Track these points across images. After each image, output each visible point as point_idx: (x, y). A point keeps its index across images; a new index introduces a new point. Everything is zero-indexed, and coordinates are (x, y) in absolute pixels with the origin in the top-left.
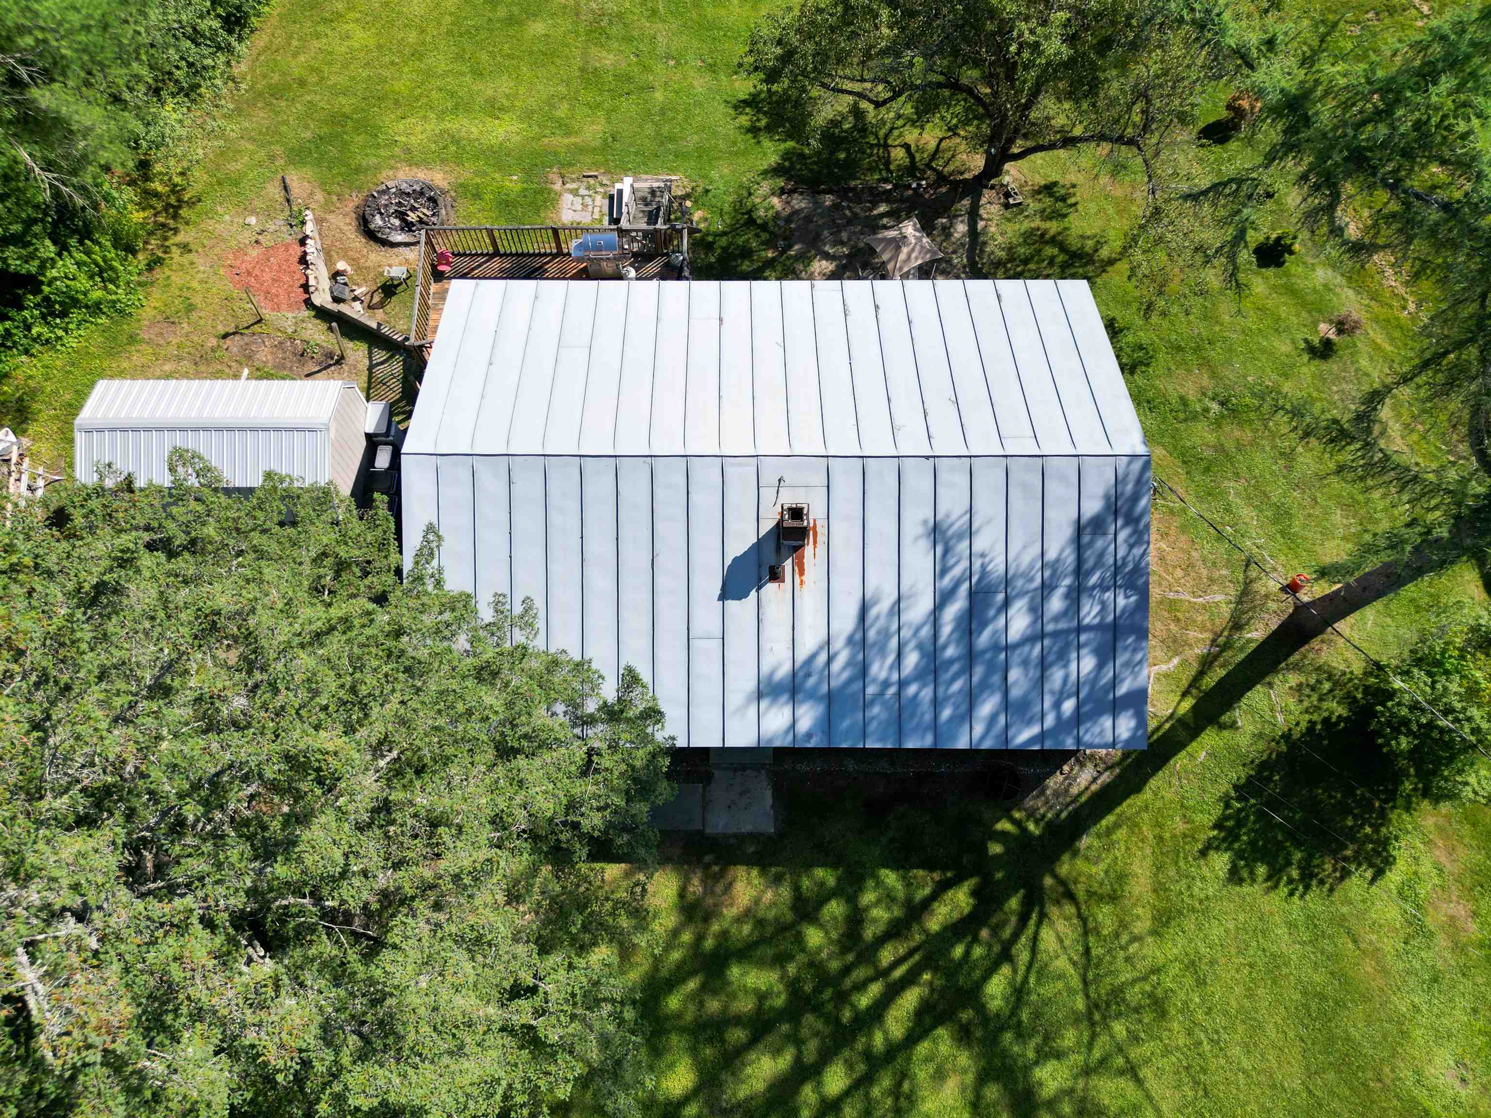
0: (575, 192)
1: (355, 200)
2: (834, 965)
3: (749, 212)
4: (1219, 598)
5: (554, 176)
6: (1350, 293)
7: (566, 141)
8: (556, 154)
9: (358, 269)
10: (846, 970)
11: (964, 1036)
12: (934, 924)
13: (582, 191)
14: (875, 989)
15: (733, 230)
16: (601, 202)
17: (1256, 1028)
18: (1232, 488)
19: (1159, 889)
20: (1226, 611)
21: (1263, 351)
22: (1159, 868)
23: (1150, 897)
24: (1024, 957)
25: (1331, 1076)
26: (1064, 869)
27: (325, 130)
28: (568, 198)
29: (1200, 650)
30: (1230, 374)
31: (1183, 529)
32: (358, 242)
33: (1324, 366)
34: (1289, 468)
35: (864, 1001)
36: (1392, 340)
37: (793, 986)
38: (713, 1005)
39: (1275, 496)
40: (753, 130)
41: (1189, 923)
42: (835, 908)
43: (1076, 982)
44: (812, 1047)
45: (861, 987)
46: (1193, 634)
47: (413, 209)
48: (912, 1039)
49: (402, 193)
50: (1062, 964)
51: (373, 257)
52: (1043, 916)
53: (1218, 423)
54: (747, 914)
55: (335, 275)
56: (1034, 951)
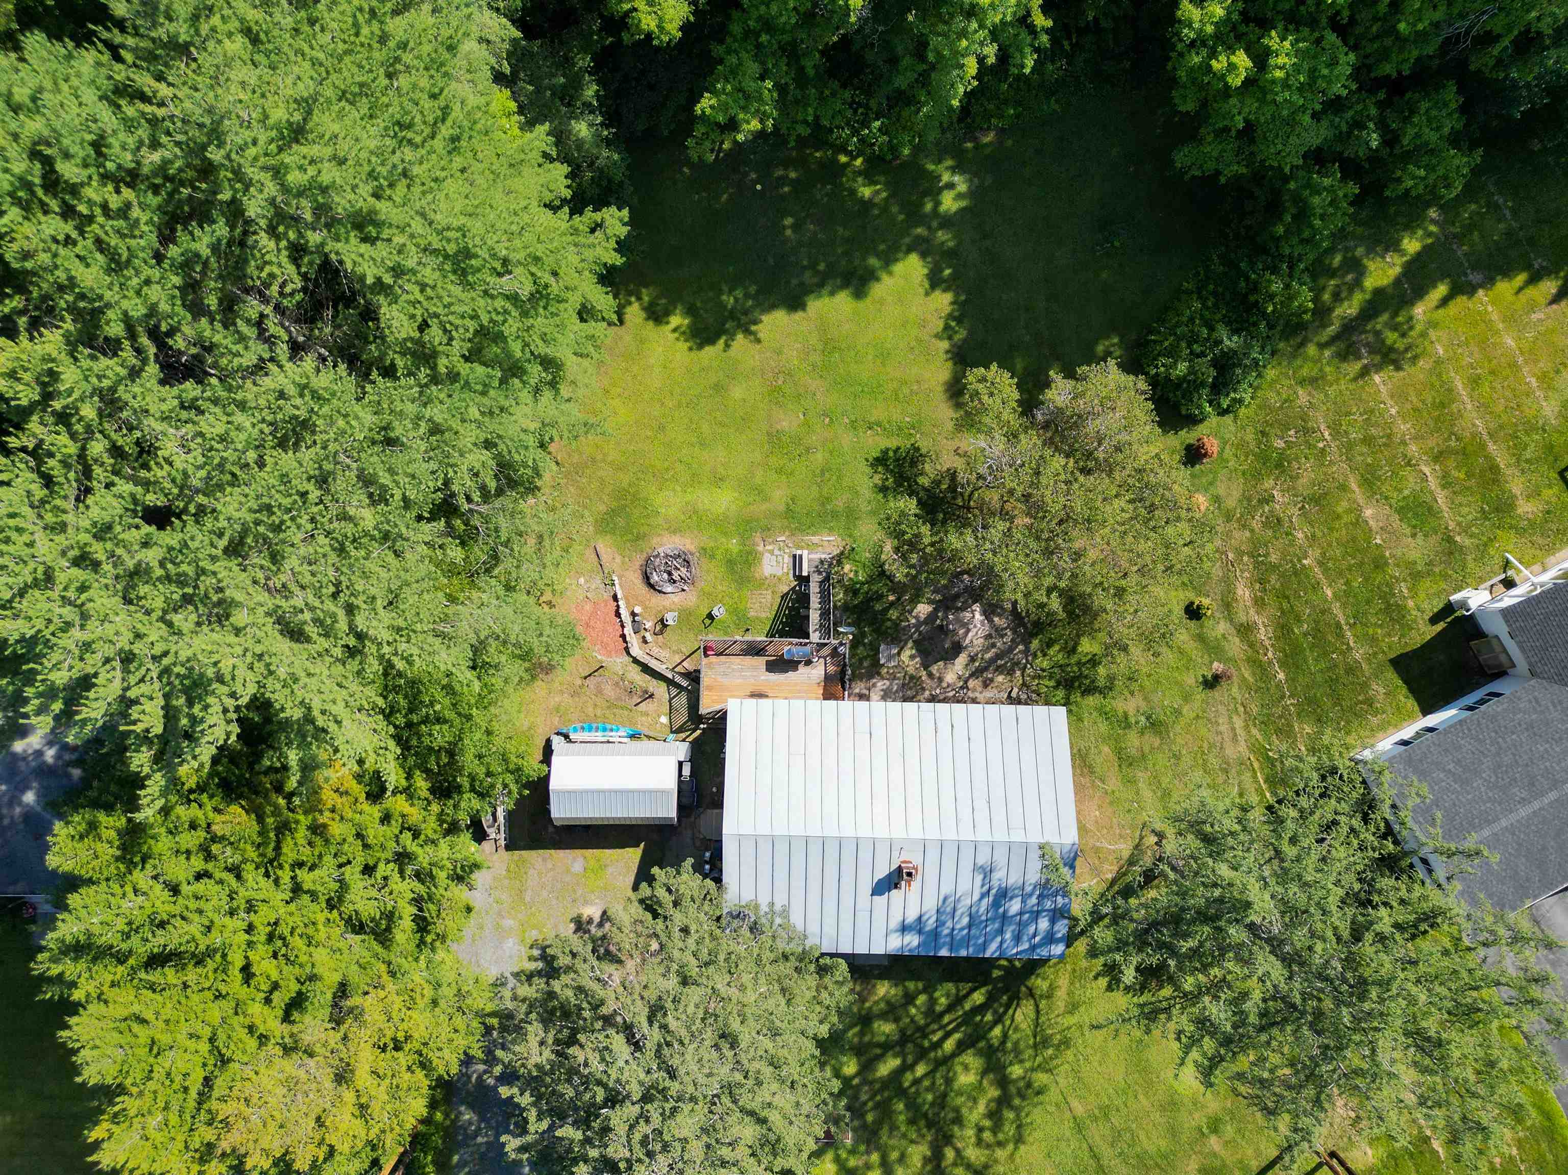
0: (772, 552)
1: (639, 560)
2: (922, 1022)
3: (881, 566)
4: (1123, 846)
5: (758, 539)
6: (1237, 640)
7: (764, 507)
8: (757, 520)
9: (645, 608)
10: (927, 1025)
11: (980, 1053)
12: (967, 1006)
13: (777, 552)
14: (939, 1034)
15: (870, 581)
16: (788, 560)
17: (1106, 1055)
18: (1142, 776)
19: (1070, 993)
20: (1126, 854)
21: (1177, 683)
22: (1072, 983)
23: (1065, 997)
24: (1008, 1023)
25: (1136, 1075)
26: (1029, 983)
27: (614, 504)
28: (767, 555)
29: (1110, 876)
30: (1156, 698)
31: (1111, 803)
32: (643, 589)
33: (1210, 693)
34: (1176, 765)
35: (935, 1038)
36: (1254, 674)
37: (902, 1032)
38: (867, 1039)
39: (1165, 781)
40: (883, 489)
41: (1082, 1009)
42: (921, 999)
43: (1029, 1032)
44: (910, 1059)
45: (934, 1032)
46: (1106, 866)
47: (677, 569)
48: (954, 1055)
49: (667, 556)
50: (1024, 1026)
51: (654, 600)
52: (1018, 1005)
53: (1142, 733)
54: (882, 999)
55: (633, 614)
56: (1013, 1020)
